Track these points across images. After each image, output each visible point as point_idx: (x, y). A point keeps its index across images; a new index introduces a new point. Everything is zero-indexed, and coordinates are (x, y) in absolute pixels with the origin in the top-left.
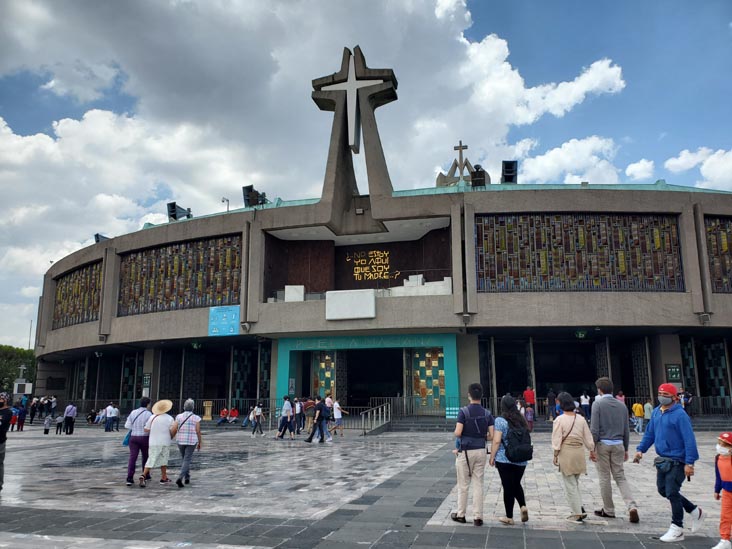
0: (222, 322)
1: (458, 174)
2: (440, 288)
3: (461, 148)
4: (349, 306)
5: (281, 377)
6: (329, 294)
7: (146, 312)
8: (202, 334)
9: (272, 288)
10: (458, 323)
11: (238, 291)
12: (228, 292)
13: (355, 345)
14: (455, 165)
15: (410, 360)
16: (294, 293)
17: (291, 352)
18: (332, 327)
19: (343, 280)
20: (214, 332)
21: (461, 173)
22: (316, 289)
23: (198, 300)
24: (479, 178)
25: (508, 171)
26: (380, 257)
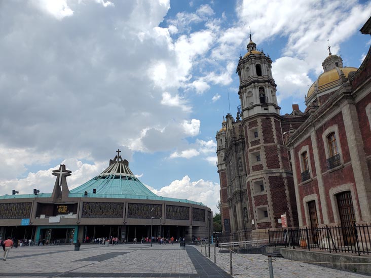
0: (25, 222)
2: (75, 216)
3: (119, 151)
4: (55, 220)
5: (38, 235)
6: (50, 217)
7: (5, 219)
8: (19, 225)
9: (38, 215)
10: (76, 224)
11: (29, 216)
12: (27, 216)
13: (56, 228)
14: (116, 157)
15: (69, 232)
16: (43, 216)
17: (41, 229)
18: (50, 224)
19: (55, 214)
20: (23, 225)
21: (118, 160)
22: (48, 215)
23: (19, 217)
24: (86, 194)
25: (94, 191)
26: (65, 207)
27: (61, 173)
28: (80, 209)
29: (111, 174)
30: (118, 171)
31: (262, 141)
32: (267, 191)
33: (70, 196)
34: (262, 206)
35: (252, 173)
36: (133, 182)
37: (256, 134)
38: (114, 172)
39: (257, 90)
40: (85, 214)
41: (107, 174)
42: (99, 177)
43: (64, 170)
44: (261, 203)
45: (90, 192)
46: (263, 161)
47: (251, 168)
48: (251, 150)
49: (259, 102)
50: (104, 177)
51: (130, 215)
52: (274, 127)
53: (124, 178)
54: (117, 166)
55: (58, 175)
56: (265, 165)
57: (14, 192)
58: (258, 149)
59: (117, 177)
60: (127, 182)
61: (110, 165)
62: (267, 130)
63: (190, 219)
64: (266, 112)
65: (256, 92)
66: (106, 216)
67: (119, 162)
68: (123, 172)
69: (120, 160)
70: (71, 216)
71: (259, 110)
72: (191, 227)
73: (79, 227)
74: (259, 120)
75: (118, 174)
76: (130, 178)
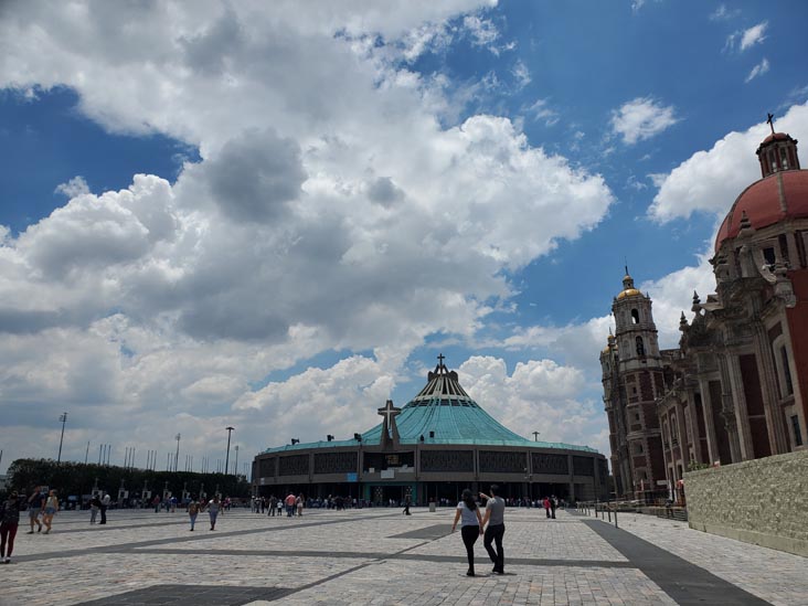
0: (352, 478)
1: (439, 372)
2: (411, 470)
4: (387, 475)
6: (381, 471)
8: (345, 481)
9: (366, 468)
10: (414, 480)
11: (356, 470)
12: (354, 469)
14: (438, 368)
16: (372, 470)
17: (369, 487)
18: (382, 481)
19: (385, 467)
20: (349, 481)
21: (441, 372)
22: (378, 469)
23: (344, 471)
24: (422, 438)
25: (432, 434)
26: (395, 457)
27: (389, 412)
28: (417, 460)
29: (434, 396)
30: (445, 392)
31: (640, 399)
32: (646, 453)
33: (401, 442)
34: (641, 468)
35: (631, 433)
36: (469, 409)
37: (635, 391)
38: (438, 394)
39: (634, 340)
40: (424, 467)
41: (427, 397)
42: (418, 402)
43: (392, 408)
44: (640, 465)
45: (427, 436)
46: (642, 421)
47: (630, 428)
48: (629, 408)
49: (636, 355)
50: (425, 403)
51: (483, 468)
52: (653, 382)
53: (455, 403)
54: (440, 383)
55: (385, 415)
56: (643, 425)
57: (330, 438)
58: (636, 406)
59: (445, 402)
60: (460, 409)
61: (429, 380)
62: (646, 386)
63: (571, 473)
64: (643, 365)
65: (632, 343)
66: (451, 470)
67: (444, 375)
68: (451, 393)
69: (444, 372)
70: (405, 469)
71: (635, 364)
72: (572, 485)
73: (418, 483)
74: (637, 375)
75: (445, 397)
76: (464, 403)
